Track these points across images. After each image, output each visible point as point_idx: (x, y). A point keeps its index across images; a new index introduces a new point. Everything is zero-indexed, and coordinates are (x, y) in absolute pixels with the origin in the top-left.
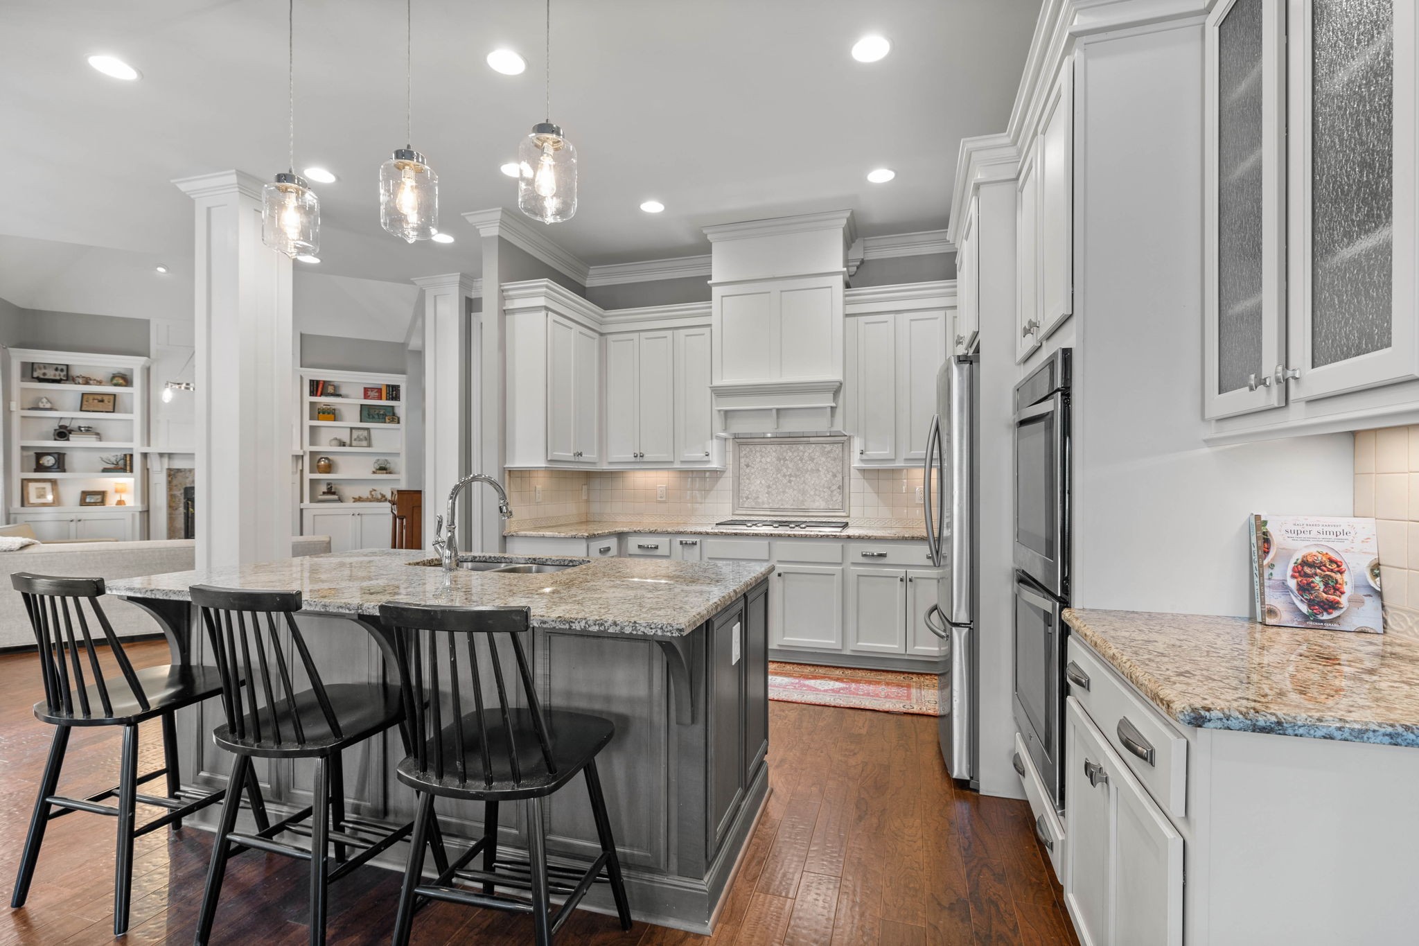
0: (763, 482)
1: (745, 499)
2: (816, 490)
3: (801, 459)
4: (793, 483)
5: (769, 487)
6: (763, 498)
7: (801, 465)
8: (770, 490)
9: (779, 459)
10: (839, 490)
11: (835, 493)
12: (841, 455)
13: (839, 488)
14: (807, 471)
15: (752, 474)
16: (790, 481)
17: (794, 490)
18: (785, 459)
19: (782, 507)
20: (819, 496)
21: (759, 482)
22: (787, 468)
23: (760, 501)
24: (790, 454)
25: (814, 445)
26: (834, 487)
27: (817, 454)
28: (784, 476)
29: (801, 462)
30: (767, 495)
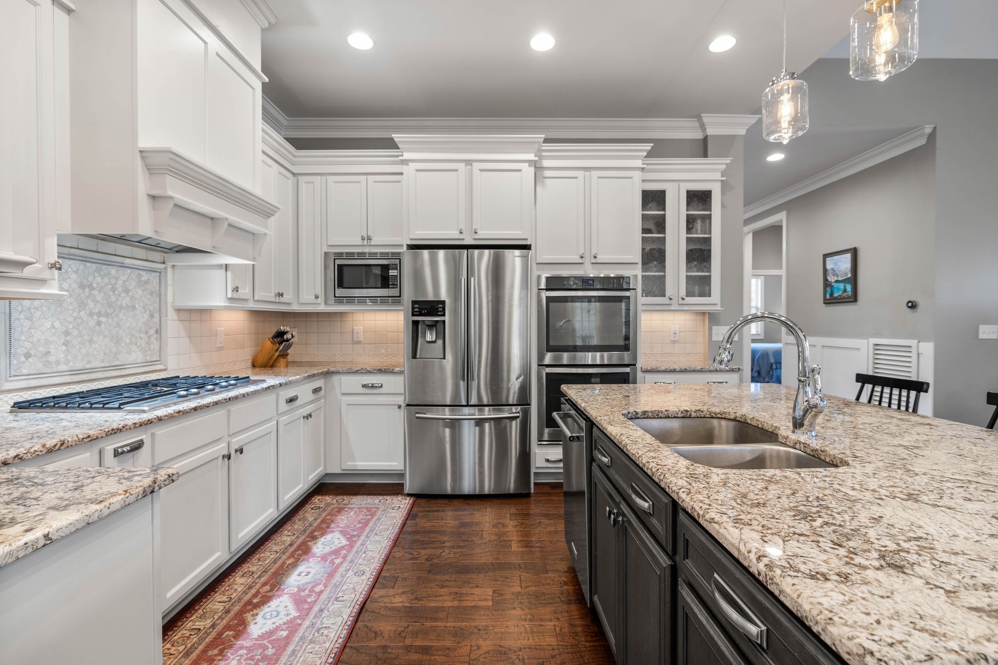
0: (57, 324)
1: (23, 359)
2: (132, 336)
3: (113, 289)
4: (103, 326)
5: (67, 333)
6: (58, 353)
7: (113, 299)
8: (68, 338)
9: (82, 286)
10: (156, 336)
11: (153, 339)
12: (158, 288)
13: (156, 332)
14: (121, 307)
15: (37, 309)
16: (99, 323)
17: (105, 337)
18: (92, 288)
19: (88, 366)
20: (136, 344)
21: (48, 324)
22: (95, 301)
23: (52, 358)
24: (99, 279)
25: (129, 271)
26: (152, 332)
27: (133, 283)
28: (91, 314)
29: (114, 294)
30: (64, 348)
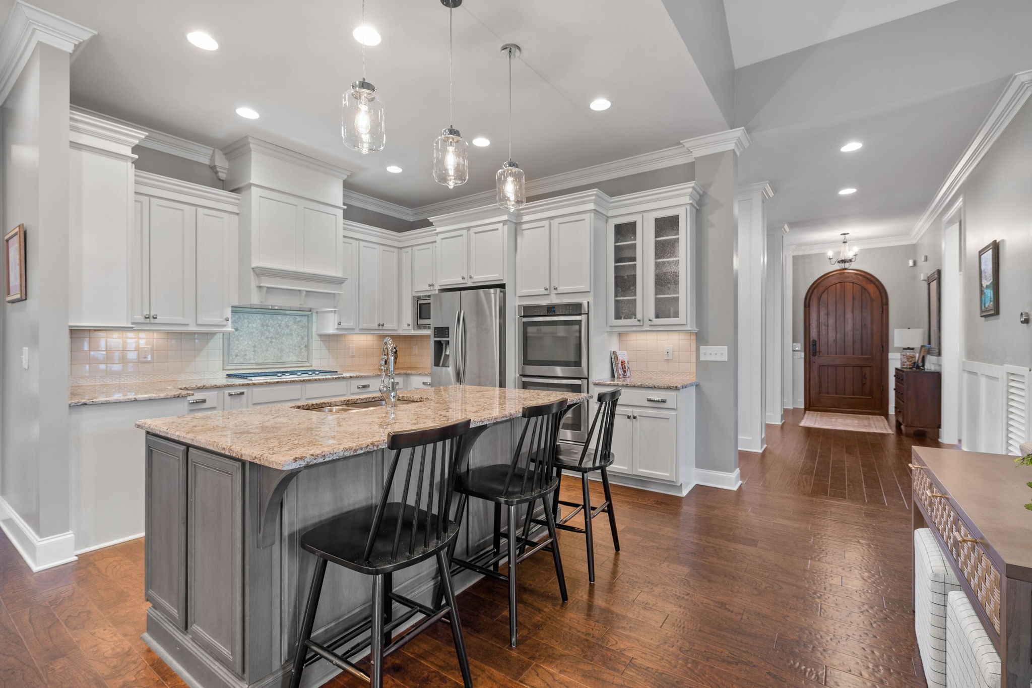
0: (250, 342)
1: (234, 357)
2: (290, 348)
3: (280, 326)
4: (273, 343)
5: (255, 346)
6: (250, 355)
7: (279, 330)
8: (256, 349)
9: (263, 325)
10: (305, 348)
11: (303, 350)
12: (306, 324)
13: (306, 347)
14: (284, 335)
15: (241, 336)
16: (271, 342)
17: (274, 348)
18: (267, 326)
19: (265, 362)
20: (292, 352)
21: (246, 343)
22: (269, 332)
23: (248, 357)
24: (271, 322)
25: (289, 317)
26: (303, 346)
27: (291, 323)
28: (267, 338)
29: (280, 328)
30: (253, 353)
